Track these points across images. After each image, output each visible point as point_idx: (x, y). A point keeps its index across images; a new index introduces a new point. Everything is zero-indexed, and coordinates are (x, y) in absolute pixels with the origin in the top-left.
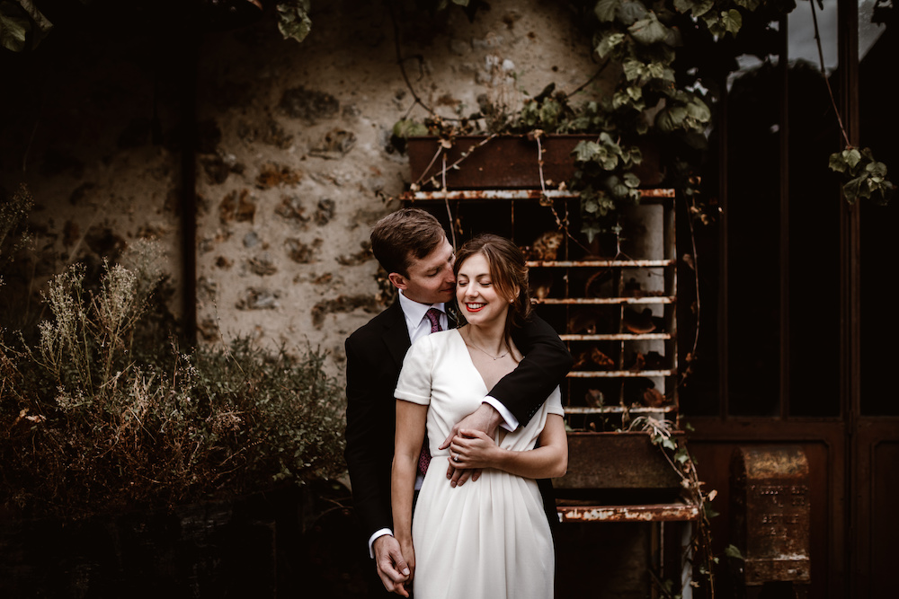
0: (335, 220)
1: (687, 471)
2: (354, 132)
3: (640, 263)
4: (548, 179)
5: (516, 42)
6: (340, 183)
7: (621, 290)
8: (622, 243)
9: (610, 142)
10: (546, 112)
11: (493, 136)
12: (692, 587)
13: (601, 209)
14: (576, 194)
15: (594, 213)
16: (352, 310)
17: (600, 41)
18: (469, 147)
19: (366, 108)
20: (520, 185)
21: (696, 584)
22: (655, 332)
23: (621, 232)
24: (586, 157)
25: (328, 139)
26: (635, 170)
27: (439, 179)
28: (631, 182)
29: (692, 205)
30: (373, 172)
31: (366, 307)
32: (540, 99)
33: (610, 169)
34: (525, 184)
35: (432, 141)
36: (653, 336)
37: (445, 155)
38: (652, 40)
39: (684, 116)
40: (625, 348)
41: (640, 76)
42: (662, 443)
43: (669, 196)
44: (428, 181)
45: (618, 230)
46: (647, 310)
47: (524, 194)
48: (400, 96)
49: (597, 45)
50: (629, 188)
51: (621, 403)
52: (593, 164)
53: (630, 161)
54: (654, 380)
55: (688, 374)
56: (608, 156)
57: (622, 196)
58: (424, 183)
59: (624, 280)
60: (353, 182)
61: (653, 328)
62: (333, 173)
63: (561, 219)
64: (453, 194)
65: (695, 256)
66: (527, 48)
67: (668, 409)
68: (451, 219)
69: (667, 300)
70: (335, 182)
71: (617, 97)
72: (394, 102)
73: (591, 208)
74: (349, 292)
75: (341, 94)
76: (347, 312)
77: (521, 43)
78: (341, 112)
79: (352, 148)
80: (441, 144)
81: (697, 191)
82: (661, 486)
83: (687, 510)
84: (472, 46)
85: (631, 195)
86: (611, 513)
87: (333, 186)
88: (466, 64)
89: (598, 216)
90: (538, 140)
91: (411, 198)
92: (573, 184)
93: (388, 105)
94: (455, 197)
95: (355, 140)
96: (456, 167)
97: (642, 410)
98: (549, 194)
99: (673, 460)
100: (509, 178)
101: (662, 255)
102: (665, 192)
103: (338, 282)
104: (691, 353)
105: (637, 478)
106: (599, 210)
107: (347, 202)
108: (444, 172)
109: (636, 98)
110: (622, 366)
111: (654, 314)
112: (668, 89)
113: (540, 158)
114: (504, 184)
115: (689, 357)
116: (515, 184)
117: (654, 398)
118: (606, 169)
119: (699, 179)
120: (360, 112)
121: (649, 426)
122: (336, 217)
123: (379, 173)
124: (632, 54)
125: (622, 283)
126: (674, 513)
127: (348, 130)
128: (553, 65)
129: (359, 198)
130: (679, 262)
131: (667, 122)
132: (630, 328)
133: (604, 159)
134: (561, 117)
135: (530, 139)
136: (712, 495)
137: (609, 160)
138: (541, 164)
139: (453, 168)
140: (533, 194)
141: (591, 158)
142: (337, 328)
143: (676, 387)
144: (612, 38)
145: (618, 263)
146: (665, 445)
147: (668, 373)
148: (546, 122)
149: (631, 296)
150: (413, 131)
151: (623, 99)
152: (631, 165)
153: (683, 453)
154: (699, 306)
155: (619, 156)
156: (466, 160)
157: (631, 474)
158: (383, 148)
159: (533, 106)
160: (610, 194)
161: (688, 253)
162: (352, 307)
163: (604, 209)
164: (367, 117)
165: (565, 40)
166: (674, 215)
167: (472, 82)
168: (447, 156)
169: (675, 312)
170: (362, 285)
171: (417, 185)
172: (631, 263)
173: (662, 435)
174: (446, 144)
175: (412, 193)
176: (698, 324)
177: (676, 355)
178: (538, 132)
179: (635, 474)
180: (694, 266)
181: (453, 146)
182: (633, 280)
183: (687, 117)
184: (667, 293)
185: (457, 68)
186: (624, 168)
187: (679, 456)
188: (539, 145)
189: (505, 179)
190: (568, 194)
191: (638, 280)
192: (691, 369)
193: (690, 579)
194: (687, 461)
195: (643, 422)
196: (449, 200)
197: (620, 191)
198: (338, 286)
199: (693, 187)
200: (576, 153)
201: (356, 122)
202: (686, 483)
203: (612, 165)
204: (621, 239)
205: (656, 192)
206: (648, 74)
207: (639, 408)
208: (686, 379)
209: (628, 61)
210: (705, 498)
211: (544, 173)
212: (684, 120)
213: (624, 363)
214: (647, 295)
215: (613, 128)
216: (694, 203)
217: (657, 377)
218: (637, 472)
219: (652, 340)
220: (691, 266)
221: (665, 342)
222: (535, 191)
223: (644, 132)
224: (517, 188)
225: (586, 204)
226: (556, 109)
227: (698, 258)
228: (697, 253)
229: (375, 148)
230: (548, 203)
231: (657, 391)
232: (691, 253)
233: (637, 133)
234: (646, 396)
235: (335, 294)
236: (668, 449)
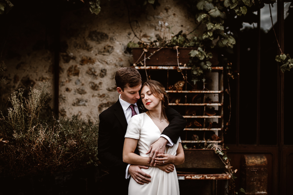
0: (107, 76)
1: (227, 162)
2: (114, 46)
3: (211, 92)
4: (180, 63)
5: (169, 16)
7: (204, 101)
8: (205, 85)
9: (201, 50)
10: (179, 40)
11: (162, 48)
13: (198, 73)
14: (190, 68)
15: (196, 75)
17: (198, 16)
18: (153, 52)
19: (118, 38)
22: (216, 115)
23: (205, 81)
24: (193, 55)
25: (105, 48)
26: (210, 60)
27: (143, 62)
28: (209, 64)
29: (228, 73)
30: (120, 60)
32: (177, 36)
34: (172, 64)
35: (141, 49)
36: (215, 117)
37: (145, 54)
38: (217, 16)
40: (205, 121)
41: (212, 28)
42: (219, 153)
43: (221, 69)
45: (204, 80)
46: (213, 108)
47: (172, 68)
48: (129, 34)
49: (197, 18)
50: (208, 66)
51: (204, 139)
52: (196, 58)
53: (208, 57)
54: (215, 132)
55: (227, 130)
56: (201, 55)
57: (206, 69)
58: (138, 64)
59: (205, 98)
60: (113, 63)
61: (215, 114)
62: (106, 60)
63: (185, 76)
64: (148, 67)
66: (173, 19)
67: (220, 142)
68: (147, 76)
69: (220, 105)
70: (107, 63)
71: (204, 35)
72: (127, 36)
73: (195, 73)
74: (111, 100)
75: (109, 33)
77: (171, 17)
78: (109, 39)
79: (113, 51)
80: (144, 50)
81: (230, 68)
82: (218, 168)
83: (227, 176)
84: (154, 18)
85: (209, 68)
86: (201, 177)
87: (106, 64)
88: (152, 24)
89: (197, 75)
90: (177, 49)
92: (189, 64)
93: (125, 37)
95: (114, 49)
96: (149, 58)
98: (181, 68)
99: (222, 159)
100: (167, 62)
101: (218, 89)
102: (220, 68)
103: (107, 97)
104: (228, 122)
105: (210, 165)
106: (198, 74)
107: (111, 70)
108: (145, 60)
109: (211, 36)
111: (215, 109)
112: (221, 33)
113: (178, 55)
114: (165, 64)
115: (227, 124)
116: (169, 64)
117: (215, 138)
118: (200, 59)
119: (231, 63)
120: (116, 39)
121: (214, 147)
123: (122, 60)
124: (209, 21)
126: (223, 177)
127: (111, 45)
128: (181, 25)
129: (115, 68)
130: (224, 92)
131: (221, 44)
132: (207, 114)
133: (200, 56)
134: (184, 42)
135: (174, 49)
136: (236, 171)
138: (178, 58)
140: (175, 68)
141: (196, 56)
143: (223, 134)
144: (203, 15)
145: (204, 92)
147: (220, 129)
148: (180, 43)
149: (208, 103)
150: (134, 46)
151: (206, 36)
152: (208, 59)
153: (226, 157)
154: (231, 106)
155: (205, 55)
156: (152, 56)
157: (208, 163)
158: (123, 52)
159: (175, 38)
160: (201, 68)
163: (199, 73)
164: (118, 41)
165: (185, 16)
166: (222, 76)
167: (154, 30)
169: (222, 109)
170: (115, 98)
171: (136, 64)
172: (208, 92)
173: (219, 150)
174: (146, 50)
176: (230, 113)
177: (223, 123)
178: (177, 47)
180: (229, 93)
181: (148, 51)
182: (208, 98)
183: (228, 43)
184: (220, 102)
185: (149, 25)
186: (206, 59)
187: (225, 158)
188: (177, 51)
189: (165, 63)
190: (187, 68)
191: (210, 98)
192: (228, 128)
194: (227, 160)
195: (212, 146)
196: (147, 69)
197: (205, 67)
198: (107, 98)
199: (229, 66)
200: (190, 54)
201: (114, 43)
202: (227, 167)
203: (202, 58)
204: (205, 83)
205: (217, 68)
206: (215, 28)
207: (210, 141)
208: (226, 131)
209: (208, 23)
210: (233, 172)
211: (179, 61)
212: (227, 44)
213: (205, 126)
214: (213, 102)
215: (202, 46)
216: (229, 71)
217: (216, 131)
218: (210, 163)
219: (214, 118)
220: (228, 93)
221: (219, 119)
222: (176, 67)
223: (213, 47)
224: (170, 66)
225: (193, 71)
226: (183, 39)
227: (230, 90)
228: (230, 89)
229: (120, 52)
230: (180, 71)
231: (216, 135)
232: (228, 89)
233: (211, 48)
234: (212, 137)
235: (106, 101)
236: (221, 155)
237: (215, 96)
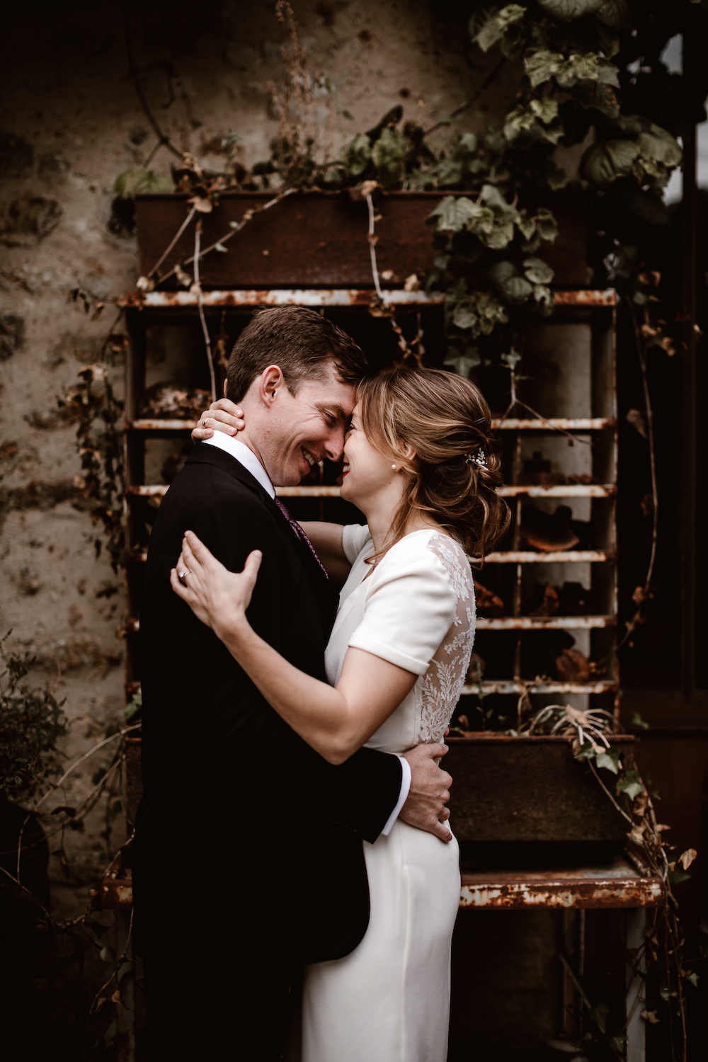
0: (23, 351)
1: (641, 812)
2: (59, 200)
3: (553, 423)
4: (386, 269)
5: (338, 45)
6: (33, 288)
7: (517, 473)
8: (520, 385)
9: (499, 200)
10: (384, 151)
11: (288, 192)
12: (646, 1021)
13: (481, 321)
14: (438, 298)
15: (469, 330)
16: (53, 506)
17: (482, 25)
18: (244, 213)
19: (78, 158)
20: (336, 281)
21: (652, 1016)
22: (577, 548)
23: (518, 364)
24: (453, 224)
25: (14, 212)
26: (545, 253)
27: (188, 269)
28: (537, 275)
29: (643, 322)
30: (91, 269)
31: (76, 501)
32: (374, 135)
33: (499, 246)
34: (345, 279)
35: (179, 201)
36: (574, 556)
37: (199, 225)
38: (578, 12)
39: (634, 155)
40: (523, 577)
41: (554, 77)
42: (594, 760)
43: (605, 303)
44: (170, 274)
45: (512, 359)
46: (563, 509)
47: (342, 298)
48: (138, 138)
49: (477, 32)
50: (533, 284)
51: (517, 678)
52: (467, 238)
53: (535, 235)
54: (573, 634)
55: (637, 624)
56: (496, 223)
57: (521, 298)
58: (162, 279)
59: (522, 456)
60: (55, 285)
61: (575, 542)
62: (22, 270)
63: (408, 340)
64: (215, 297)
65: (650, 413)
66: (357, 58)
67: (599, 688)
68: (208, 341)
69: (599, 491)
70: (25, 286)
71: (512, 119)
72: (127, 148)
73: (464, 320)
74: (48, 474)
75: (37, 134)
76: (43, 509)
77: (346, 49)
78: (36, 165)
79: (55, 226)
80: (192, 205)
81: (652, 298)
82: (590, 837)
83: (640, 887)
84: (264, 55)
85: (538, 297)
86: (496, 894)
87: (22, 293)
88: (253, 84)
89: (476, 334)
90: (369, 199)
91: (137, 303)
92: (433, 279)
93: (118, 153)
94: (219, 301)
95: (60, 213)
96: (219, 247)
97: (554, 688)
98: (390, 298)
99: (613, 791)
100: (317, 269)
101: (589, 412)
102: (597, 295)
103: (28, 458)
104: (643, 586)
105: (545, 823)
106: (477, 324)
107: (46, 321)
108: (197, 256)
109: (547, 119)
110: (517, 609)
111: (575, 516)
112: (605, 105)
113: (371, 231)
114: (308, 281)
115: (638, 595)
116: (328, 280)
117: (575, 667)
118: (492, 246)
119: (658, 275)
120: (68, 166)
121: (567, 724)
122: (25, 346)
123: (100, 270)
124: (539, 42)
125: (518, 460)
126: (616, 893)
127: (49, 196)
128: (402, 86)
129: (67, 313)
130: (621, 425)
131: (603, 166)
132: (532, 542)
133: (487, 228)
134: (411, 165)
135: (355, 197)
136: (688, 858)
137: (497, 229)
138: (373, 241)
139: (215, 250)
140: (358, 297)
141: (464, 226)
142: (26, 537)
143: (615, 648)
144: (504, 13)
145: (512, 424)
146: (600, 764)
147: (599, 622)
148: (384, 167)
149: (535, 483)
150: (149, 186)
151: (524, 121)
152: (537, 244)
153: (633, 780)
154: (655, 501)
155: (516, 226)
156: (238, 234)
157: (534, 814)
158: (104, 228)
159: (363, 142)
160: (498, 295)
161: (635, 408)
162: (51, 500)
163: (487, 321)
164: (81, 175)
165: (422, 45)
166: (612, 339)
167: (261, 116)
168: (203, 227)
169: (613, 513)
170: (69, 462)
171: (150, 279)
172: (537, 424)
173: (594, 744)
174: (202, 206)
175: (141, 294)
176: (655, 534)
177: (616, 590)
178: (369, 186)
179: (541, 814)
180: (646, 431)
181: (214, 209)
182: (537, 455)
183: (639, 157)
184: (598, 477)
185: (237, 91)
186: (525, 249)
187: (626, 785)
188: (371, 208)
189: (309, 271)
190: (421, 298)
191: (545, 457)
192: (641, 615)
193: (640, 1007)
194: (640, 795)
195: (556, 716)
196: (207, 308)
197: (517, 288)
198: (28, 465)
199: (647, 290)
200: (437, 218)
201: (62, 182)
202: (637, 836)
203: (502, 240)
204: (518, 378)
205: (582, 297)
206: (570, 73)
207: (548, 685)
208: (632, 633)
209: (533, 53)
210: (673, 864)
211: (378, 261)
212: (635, 161)
213: (522, 605)
214: (563, 481)
215: (505, 177)
216: (647, 318)
217: (578, 630)
218: (546, 812)
219: (570, 563)
220: (641, 431)
221: (594, 565)
222: (363, 292)
223: (562, 185)
224: (330, 287)
225: (455, 312)
226: (403, 148)
227: (654, 417)
228: (652, 409)
229: (93, 229)
230: (386, 310)
231: (579, 653)
232: (642, 410)
233: (549, 188)
234: (560, 663)
235: (24, 478)
236: (604, 771)
237: (571, 444)
